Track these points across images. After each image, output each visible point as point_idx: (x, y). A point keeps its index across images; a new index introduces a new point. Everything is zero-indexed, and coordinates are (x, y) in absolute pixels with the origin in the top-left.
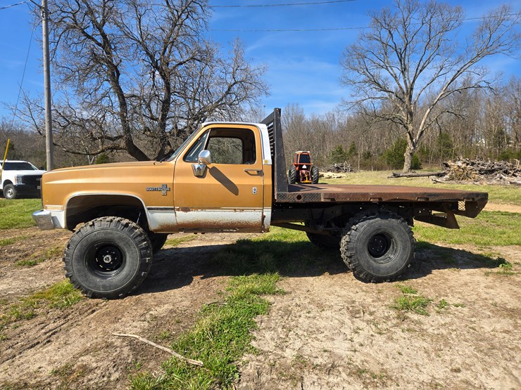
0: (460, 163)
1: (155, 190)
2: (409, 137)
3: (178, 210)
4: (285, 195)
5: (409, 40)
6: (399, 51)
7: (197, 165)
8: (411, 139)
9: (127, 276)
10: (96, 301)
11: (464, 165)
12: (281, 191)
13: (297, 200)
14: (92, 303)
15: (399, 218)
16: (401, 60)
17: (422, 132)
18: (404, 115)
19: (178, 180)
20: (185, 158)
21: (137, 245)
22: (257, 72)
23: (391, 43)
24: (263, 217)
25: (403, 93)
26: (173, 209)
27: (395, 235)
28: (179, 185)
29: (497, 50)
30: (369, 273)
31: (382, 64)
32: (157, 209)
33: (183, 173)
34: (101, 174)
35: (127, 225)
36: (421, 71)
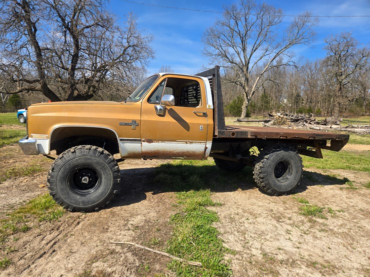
0: (279, 114)
1: (127, 124)
2: (245, 95)
3: (144, 141)
4: (224, 132)
5: (248, 29)
6: (242, 35)
7: (159, 107)
8: (247, 96)
9: (102, 193)
10: (77, 214)
11: (282, 116)
12: (221, 129)
13: (232, 137)
14: (74, 216)
15: (295, 151)
16: (242, 42)
17: (254, 92)
18: (243, 80)
19: (145, 118)
20: (149, 100)
21: (111, 169)
22: (146, 40)
23: (236, 29)
24: (206, 148)
25: (243, 65)
26: (140, 140)
27: (292, 162)
28: (145, 121)
29: (301, 42)
30: (274, 190)
31: (230, 43)
32: (128, 140)
33: (148, 112)
34: (82, 109)
35: (102, 153)
36: (255, 51)
